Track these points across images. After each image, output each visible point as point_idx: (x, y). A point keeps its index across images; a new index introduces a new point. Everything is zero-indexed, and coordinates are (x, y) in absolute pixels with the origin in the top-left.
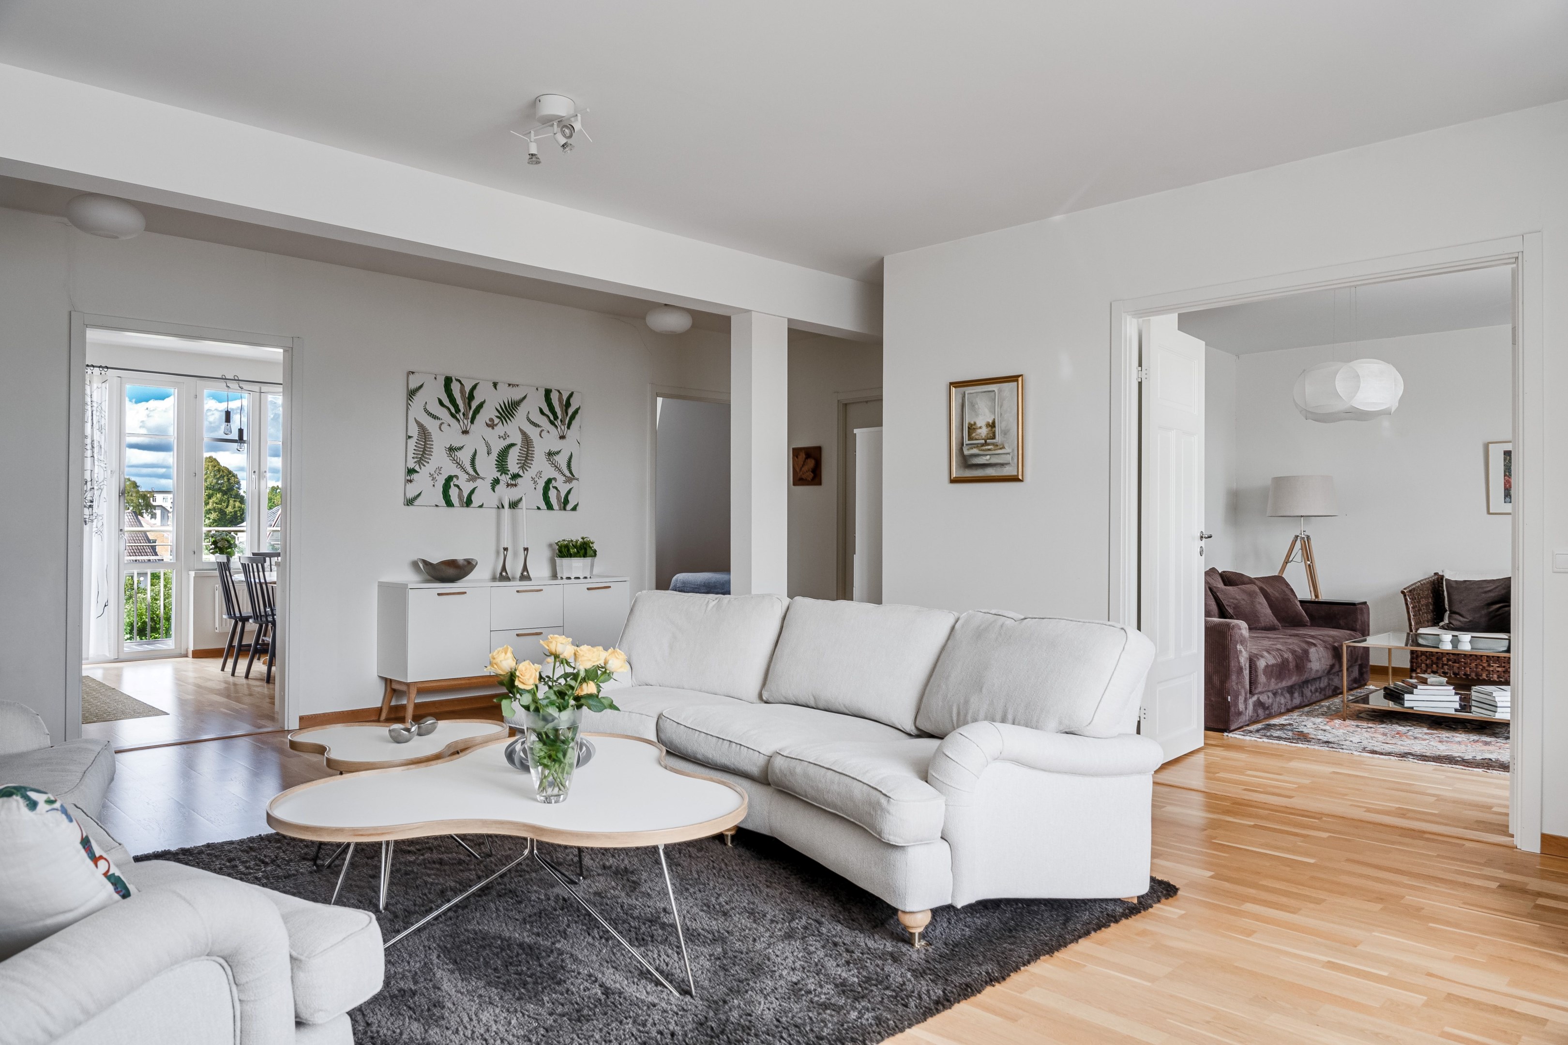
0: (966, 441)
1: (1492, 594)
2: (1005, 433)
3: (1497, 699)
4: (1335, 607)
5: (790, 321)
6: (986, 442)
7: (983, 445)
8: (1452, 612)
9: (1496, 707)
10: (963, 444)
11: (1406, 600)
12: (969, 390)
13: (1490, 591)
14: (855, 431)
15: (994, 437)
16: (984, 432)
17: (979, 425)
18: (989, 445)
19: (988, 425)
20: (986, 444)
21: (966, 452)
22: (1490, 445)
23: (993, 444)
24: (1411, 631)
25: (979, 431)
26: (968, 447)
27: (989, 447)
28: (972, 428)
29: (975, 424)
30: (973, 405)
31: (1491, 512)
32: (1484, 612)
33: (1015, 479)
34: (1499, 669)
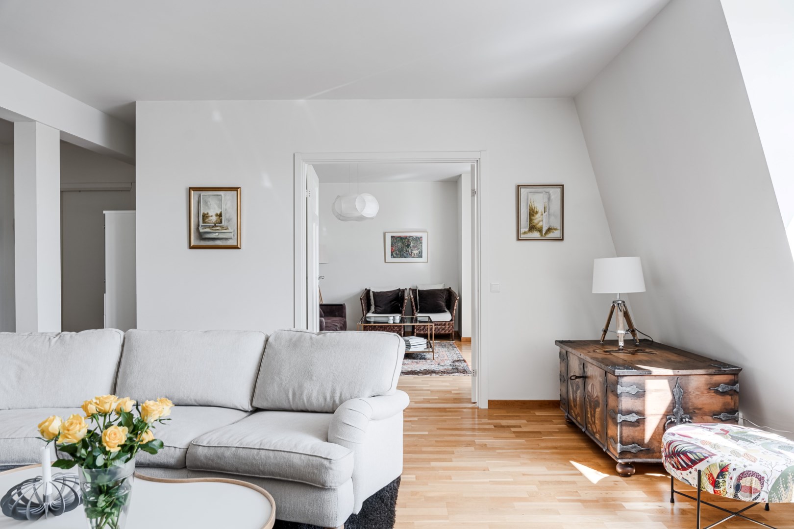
0: (201, 223)
1: (391, 297)
2: (229, 220)
3: (411, 343)
4: (334, 307)
5: (62, 133)
6: (215, 225)
7: (213, 227)
8: (376, 306)
9: (410, 346)
10: (199, 226)
11: (361, 302)
12: (203, 193)
13: (391, 296)
14: (104, 212)
15: (221, 222)
16: (214, 219)
17: (210, 214)
18: (217, 227)
19: (217, 215)
20: (215, 226)
21: (201, 230)
22: (386, 233)
23: (220, 226)
24: (364, 316)
25: (210, 218)
26: (202, 227)
27: (218, 228)
28: (205, 216)
29: (208, 214)
30: (206, 203)
31: (386, 261)
32: (389, 305)
33: (236, 247)
34: (398, 329)
